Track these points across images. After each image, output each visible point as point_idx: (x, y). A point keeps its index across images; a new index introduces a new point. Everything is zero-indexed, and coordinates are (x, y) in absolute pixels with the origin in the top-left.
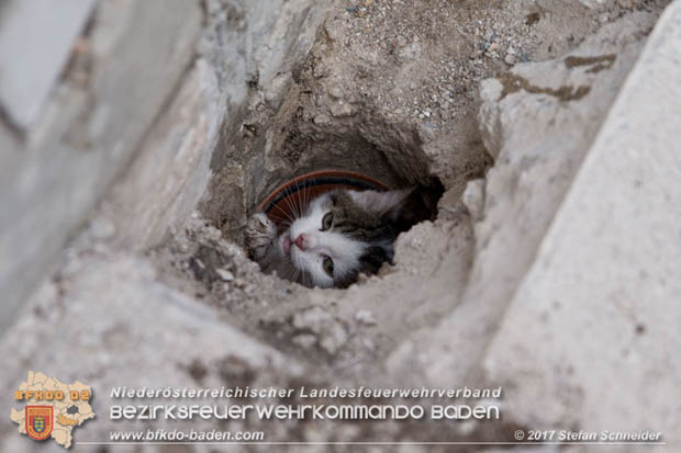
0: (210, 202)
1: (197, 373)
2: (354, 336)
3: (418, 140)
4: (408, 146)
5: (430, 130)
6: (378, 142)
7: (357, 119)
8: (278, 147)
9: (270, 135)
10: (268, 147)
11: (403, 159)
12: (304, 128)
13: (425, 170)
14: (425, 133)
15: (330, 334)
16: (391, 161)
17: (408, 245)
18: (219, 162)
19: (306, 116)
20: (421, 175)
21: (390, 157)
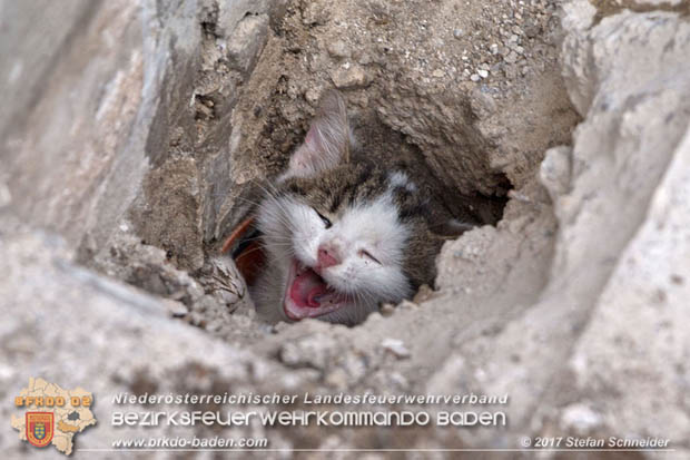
0: (147, 214)
1: (142, 386)
2: (377, 369)
3: (471, 115)
4: (456, 129)
5: (488, 97)
6: (408, 129)
7: (373, 92)
8: (250, 143)
9: (236, 118)
10: (235, 141)
11: (448, 152)
12: (291, 111)
13: (484, 163)
14: (481, 101)
15: (339, 365)
16: (431, 161)
17: (458, 257)
18: (157, 148)
19: (293, 91)
20: (479, 173)
21: (428, 153)
